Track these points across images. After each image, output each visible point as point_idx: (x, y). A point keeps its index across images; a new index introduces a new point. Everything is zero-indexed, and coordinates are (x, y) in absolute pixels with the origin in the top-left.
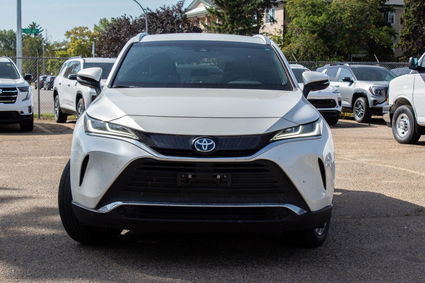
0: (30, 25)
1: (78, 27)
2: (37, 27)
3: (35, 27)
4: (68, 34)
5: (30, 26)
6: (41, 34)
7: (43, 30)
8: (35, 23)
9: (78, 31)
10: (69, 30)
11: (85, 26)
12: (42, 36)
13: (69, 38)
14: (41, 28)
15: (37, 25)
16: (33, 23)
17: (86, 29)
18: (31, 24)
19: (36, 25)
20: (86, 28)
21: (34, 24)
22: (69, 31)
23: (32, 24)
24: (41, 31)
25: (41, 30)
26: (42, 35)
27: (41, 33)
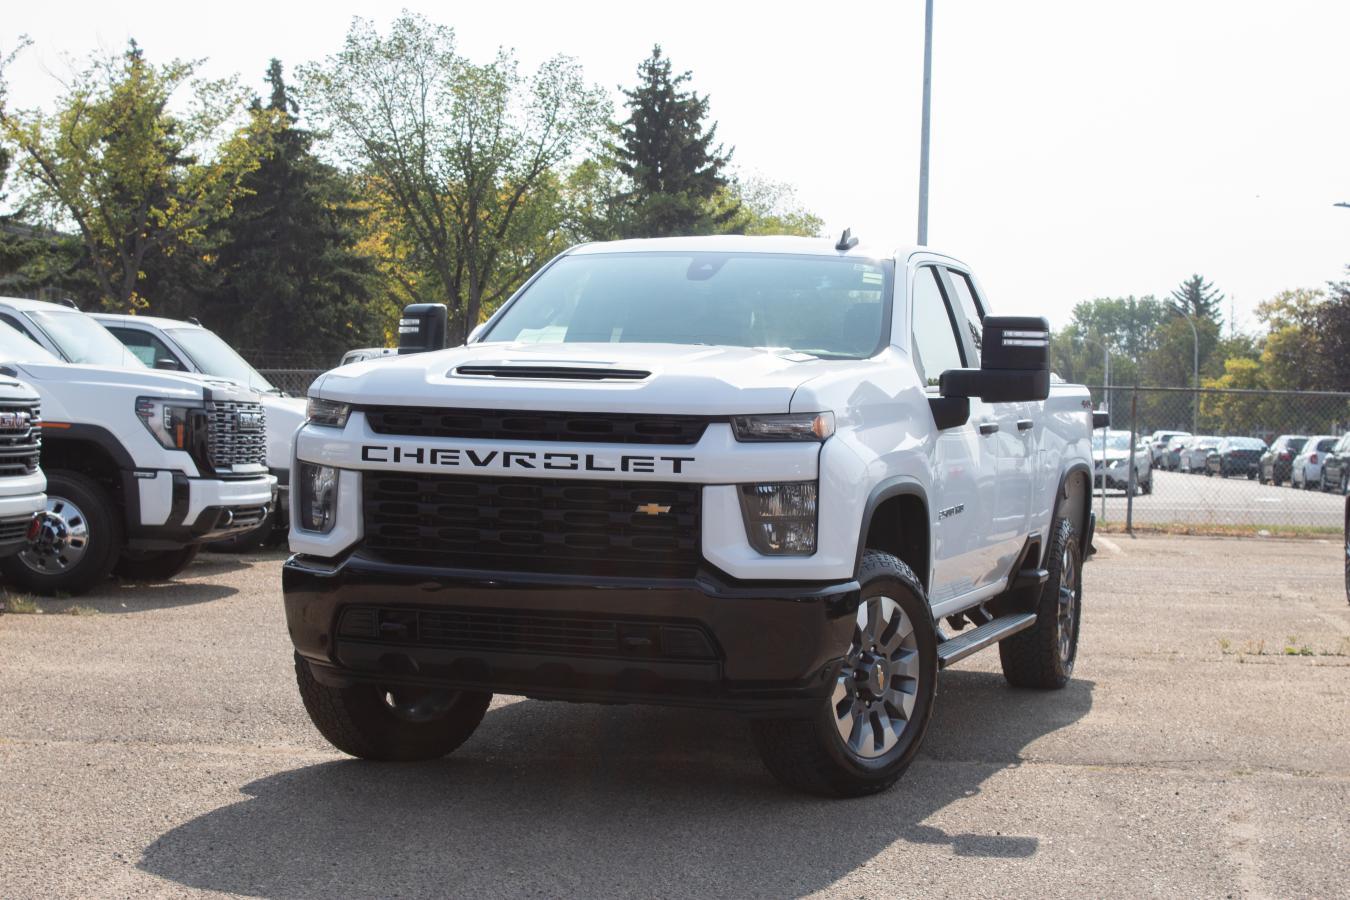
0: (1186, 283)
1: (1292, 290)
2: (1205, 289)
3: (1201, 288)
4: (1265, 309)
5: (1185, 286)
6: (1217, 310)
7: (1222, 297)
8: (1199, 277)
9: (1292, 302)
10: (1270, 298)
11: (1314, 288)
12: (1219, 315)
13: (1265, 320)
14: (1216, 291)
15: (1205, 283)
16: (1195, 277)
17: (1317, 297)
18: (1188, 282)
19: (1203, 283)
20: (1316, 293)
21: (1198, 282)
22: (1267, 301)
23: (1193, 281)
24: (1217, 301)
25: (1217, 296)
26: (1219, 312)
27: (1216, 305)
